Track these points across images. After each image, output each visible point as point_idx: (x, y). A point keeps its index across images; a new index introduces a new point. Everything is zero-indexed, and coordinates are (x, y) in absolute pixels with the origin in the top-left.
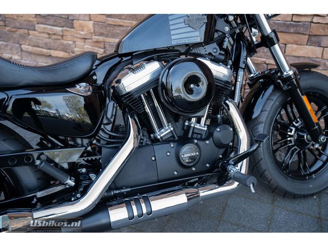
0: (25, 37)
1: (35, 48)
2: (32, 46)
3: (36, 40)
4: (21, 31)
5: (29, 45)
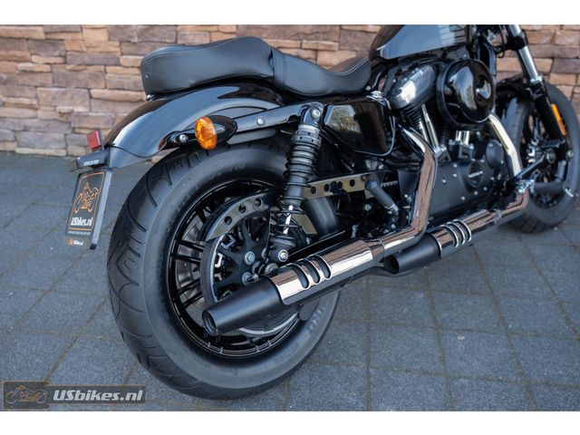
0: (98, 77)
1: (116, 92)
2: (110, 89)
3: (118, 80)
4: (92, 69)
5: (106, 88)
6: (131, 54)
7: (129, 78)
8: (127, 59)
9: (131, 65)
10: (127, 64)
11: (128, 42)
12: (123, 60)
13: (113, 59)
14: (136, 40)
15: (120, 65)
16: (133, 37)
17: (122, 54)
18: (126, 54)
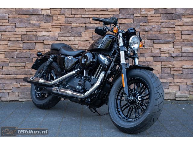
6: (13, 62)
7: (11, 71)
8: (12, 64)
11: (12, 58)
12: (10, 64)
13: (6, 64)
14: (15, 57)
15: (9, 66)
17: (9, 62)
18: (11, 62)
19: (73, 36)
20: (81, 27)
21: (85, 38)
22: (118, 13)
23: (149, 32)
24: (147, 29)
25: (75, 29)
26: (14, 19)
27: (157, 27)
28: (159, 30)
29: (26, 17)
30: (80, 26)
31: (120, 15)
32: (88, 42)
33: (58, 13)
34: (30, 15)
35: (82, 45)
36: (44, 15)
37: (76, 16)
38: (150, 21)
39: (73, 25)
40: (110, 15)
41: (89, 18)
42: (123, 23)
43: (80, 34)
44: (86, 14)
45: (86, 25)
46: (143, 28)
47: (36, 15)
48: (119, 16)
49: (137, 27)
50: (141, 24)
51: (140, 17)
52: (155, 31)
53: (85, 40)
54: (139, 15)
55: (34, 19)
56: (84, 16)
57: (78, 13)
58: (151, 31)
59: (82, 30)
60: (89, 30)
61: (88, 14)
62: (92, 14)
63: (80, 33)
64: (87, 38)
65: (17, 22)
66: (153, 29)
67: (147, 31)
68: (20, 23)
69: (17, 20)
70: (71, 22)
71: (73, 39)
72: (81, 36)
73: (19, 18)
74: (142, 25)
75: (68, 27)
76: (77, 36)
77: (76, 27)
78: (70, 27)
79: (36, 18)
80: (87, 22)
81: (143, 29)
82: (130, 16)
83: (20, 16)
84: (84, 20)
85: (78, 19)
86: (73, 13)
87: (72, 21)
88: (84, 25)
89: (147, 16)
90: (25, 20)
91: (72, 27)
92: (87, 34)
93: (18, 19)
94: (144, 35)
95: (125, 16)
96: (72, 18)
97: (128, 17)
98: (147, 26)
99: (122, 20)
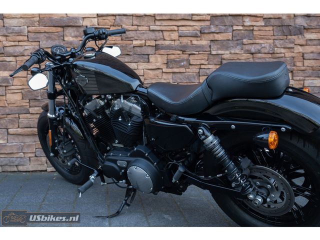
6: (36, 107)
7: (34, 121)
8: (34, 110)
9: (36, 112)
10: (33, 112)
11: (35, 99)
12: (31, 110)
13: (24, 110)
14: (40, 98)
15: (29, 113)
16: (38, 96)
17: (30, 107)
18: (32, 107)
19: (135, 61)
20: (149, 46)
21: (156, 65)
22: (208, 23)
23: (257, 54)
24: (253, 50)
25: (138, 49)
26: (37, 34)
27: (268, 47)
28: (271, 52)
29: (57, 31)
30: (147, 45)
31: (212, 26)
32: (161, 71)
33: (110, 24)
34: (63, 27)
35: (150, 76)
36: (87, 26)
37: (140, 28)
38: (258, 37)
39: (135, 43)
40: (196, 27)
41: (162, 31)
42: (217, 40)
43: (146, 58)
44: (156, 24)
45: (158, 43)
46: (247, 48)
47: (73, 26)
48: (210, 28)
49: (238, 47)
50: (245, 41)
51: (243, 31)
52: (265, 53)
53: (154, 67)
54: (241, 28)
55: (71, 34)
56: (154, 29)
57: (143, 23)
58: (260, 53)
59: (150, 51)
60: (162, 52)
61: (159, 24)
62: (166, 25)
63: (147, 56)
64: (159, 65)
65: (43, 39)
66: (263, 51)
67: (252, 54)
68: (47, 41)
69: (42, 35)
70: (132, 39)
71: (136, 67)
72: (149, 62)
73: (45, 32)
74: (246, 43)
75: (127, 47)
76: (142, 60)
77: (140, 46)
78: (130, 47)
79: (74, 31)
80: (158, 38)
81: (248, 50)
82: (227, 29)
83: (47, 29)
84: (153, 34)
85: (144, 33)
86: (135, 23)
87: (133, 36)
88: (153, 43)
89: (253, 30)
90: (55, 35)
91: (134, 47)
92: (159, 58)
93: (44, 34)
94: (248, 59)
95: (220, 28)
96: (134, 32)
97: (224, 30)
98: (254, 46)
99: (215, 34)
